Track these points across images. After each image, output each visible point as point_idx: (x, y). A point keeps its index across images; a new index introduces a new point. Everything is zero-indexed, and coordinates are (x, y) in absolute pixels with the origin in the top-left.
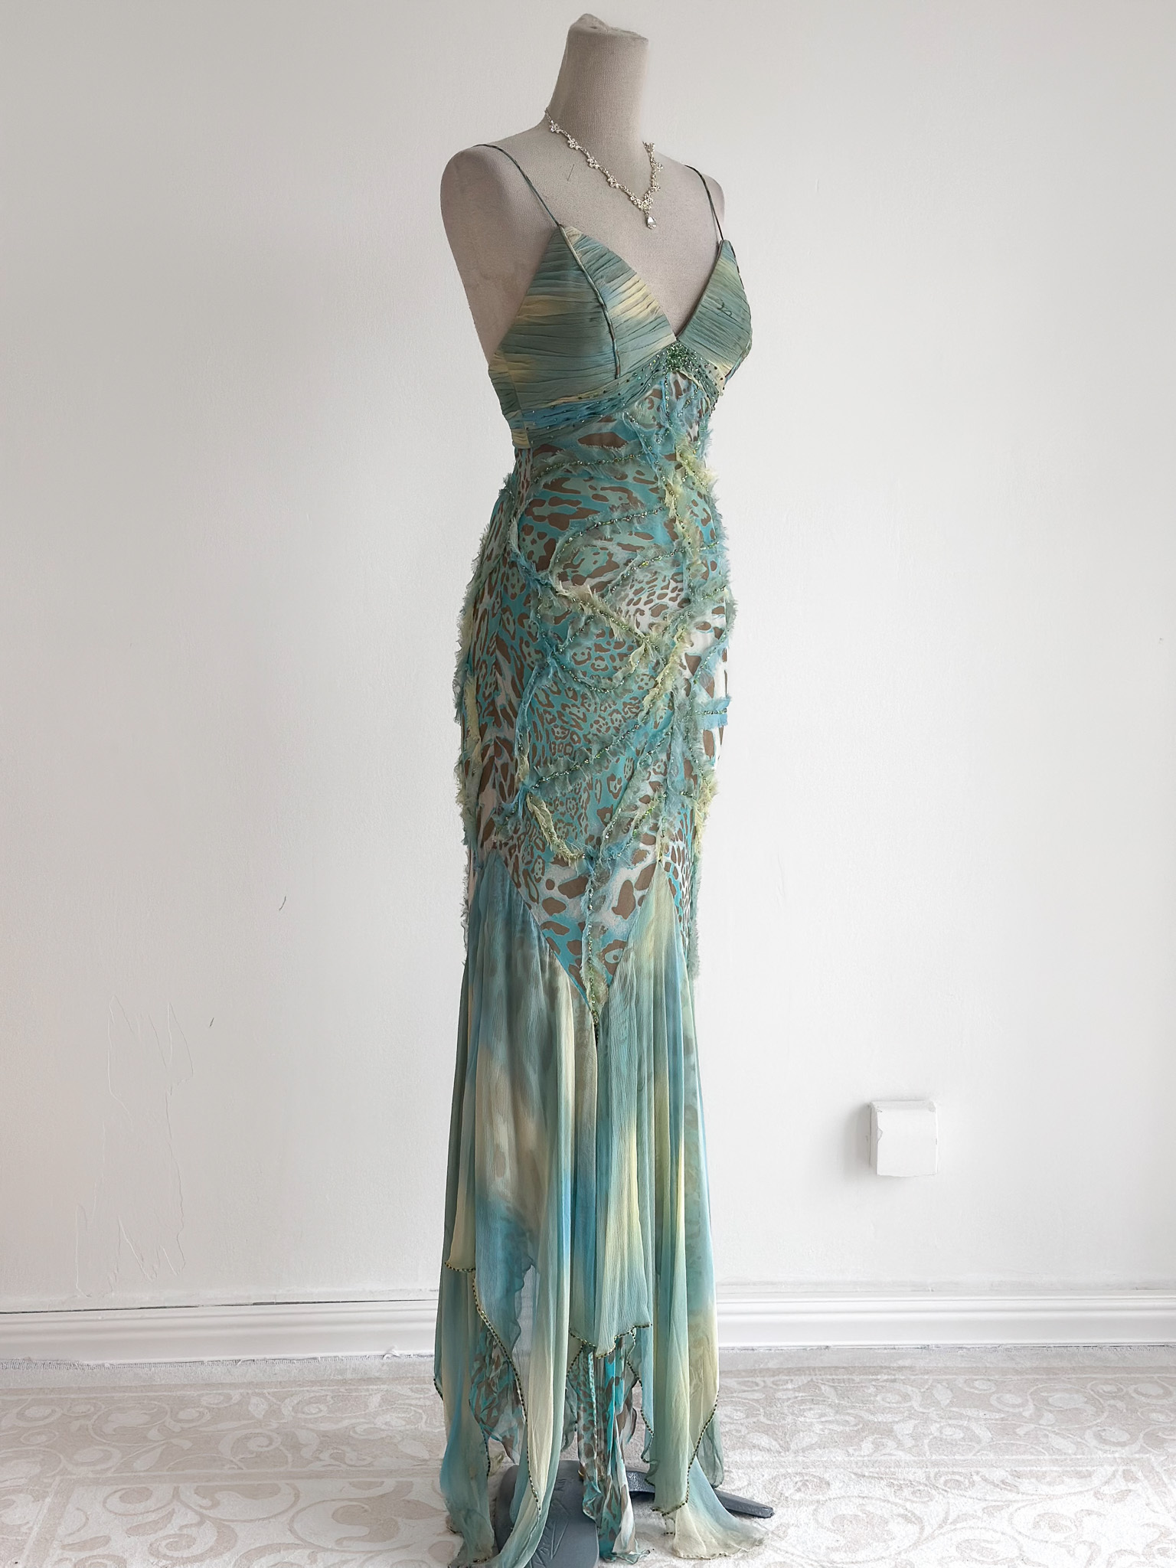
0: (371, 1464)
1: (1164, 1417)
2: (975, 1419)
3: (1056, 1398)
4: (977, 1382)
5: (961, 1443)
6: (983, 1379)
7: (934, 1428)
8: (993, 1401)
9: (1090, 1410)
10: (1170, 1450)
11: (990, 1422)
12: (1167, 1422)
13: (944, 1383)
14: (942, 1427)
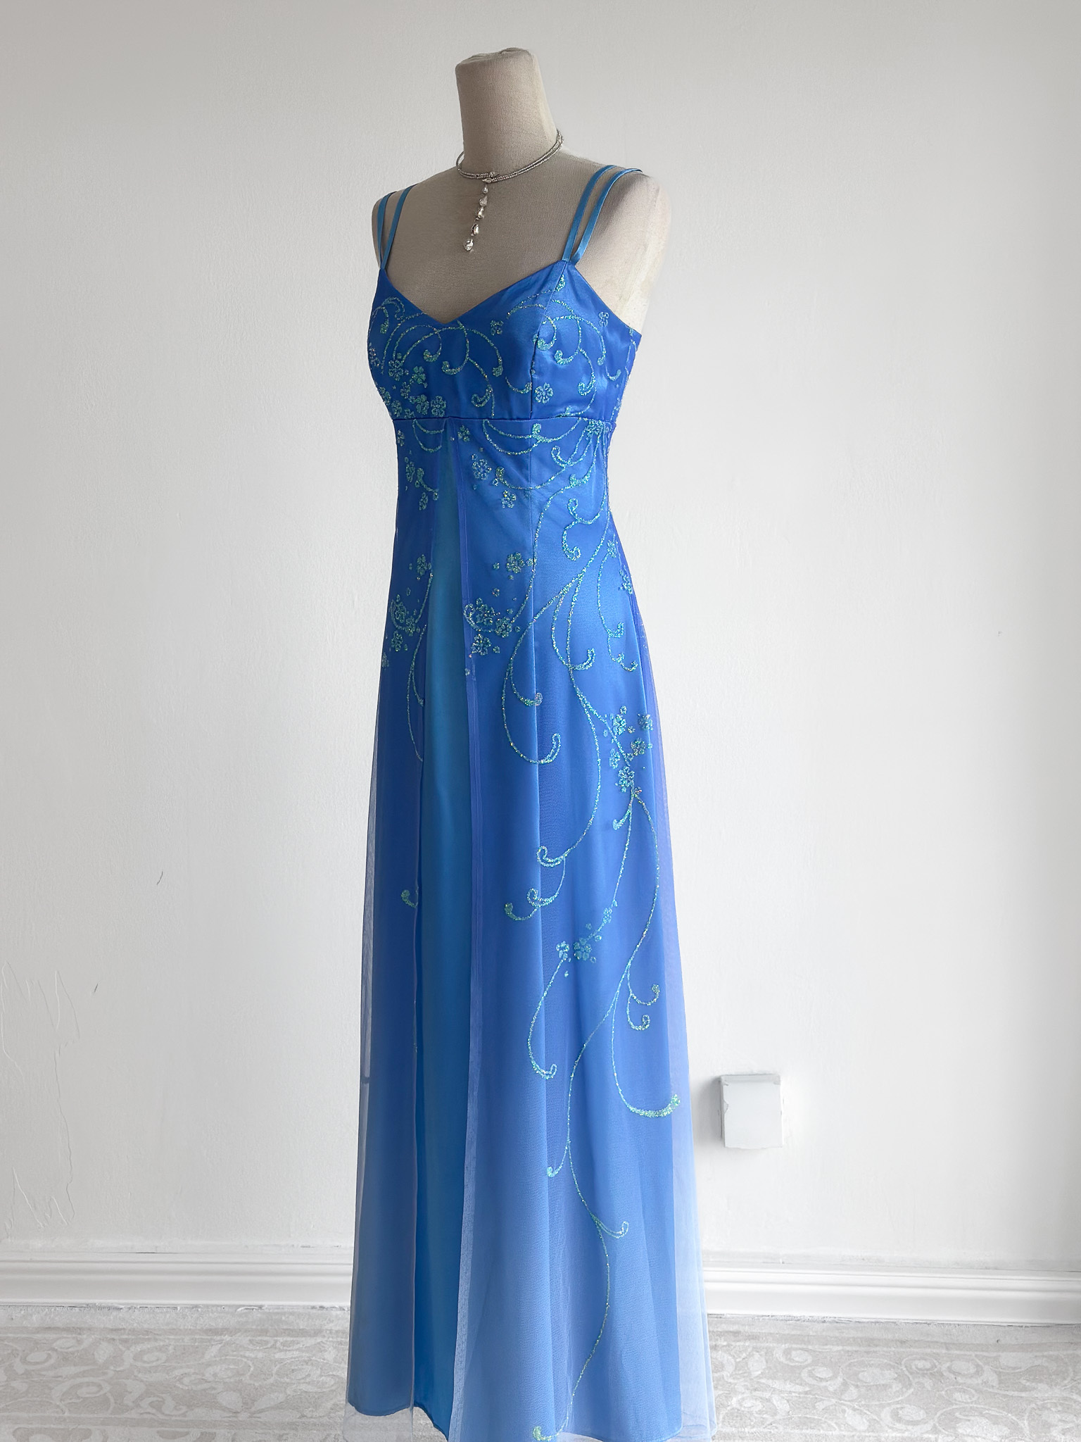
0: (184, 1415)
1: (967, 1396)
2: (781, 1391)
3: (866, 1375)
4: (794, 1353)
5: (756, 1415)
6: (800, 1349)
7: (735, 1399)
8: (804, 1374)
9: (896, 1387)
10: (960, 1431)
11: (793, 1394)
12: (968, 1403)
13: (763, 1353)
14: (743, 1399)
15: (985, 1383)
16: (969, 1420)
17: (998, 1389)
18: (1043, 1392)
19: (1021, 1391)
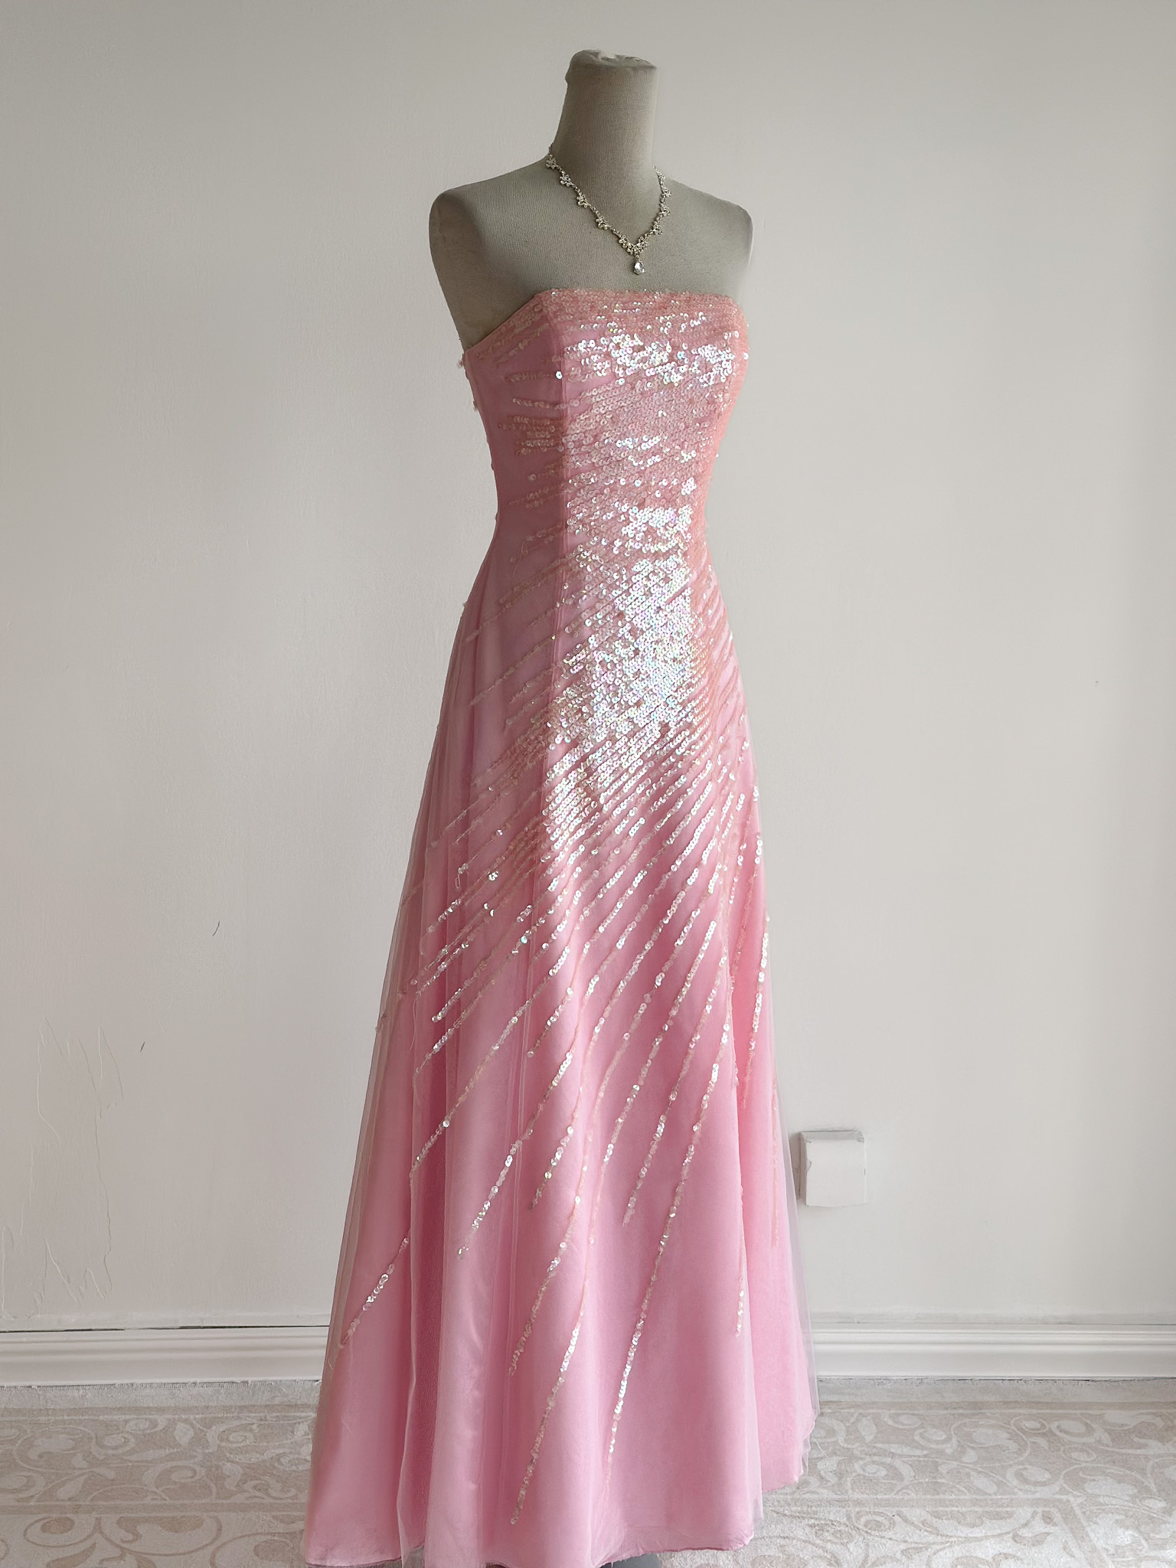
1: (1083, 1457)
2: (901, 1456)
3: (980, 1437)
4: (902, 1419)
5: (884, 1481)
6: (908, 1414)
7: (856, 1466)
8: (917, 1438)
9: (1013, 1446)
10: (1089, 1491)
11: (914, 1458)
12: (1088, 1462)
13: (869, 1418)
14: (865, 1465)
15: (1099, 1442)
16: (1094, 1480)
17: (1113, 1447)
18: (1155, 1448)
19: (1137, 1448)
